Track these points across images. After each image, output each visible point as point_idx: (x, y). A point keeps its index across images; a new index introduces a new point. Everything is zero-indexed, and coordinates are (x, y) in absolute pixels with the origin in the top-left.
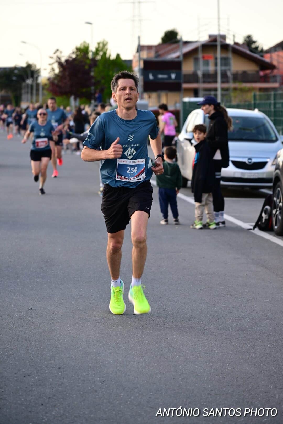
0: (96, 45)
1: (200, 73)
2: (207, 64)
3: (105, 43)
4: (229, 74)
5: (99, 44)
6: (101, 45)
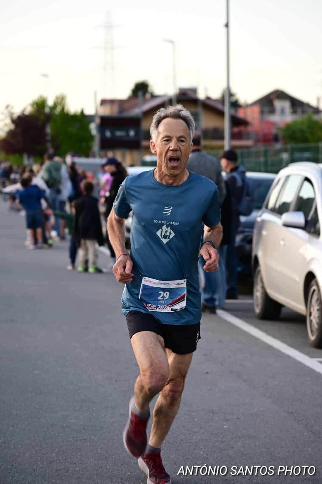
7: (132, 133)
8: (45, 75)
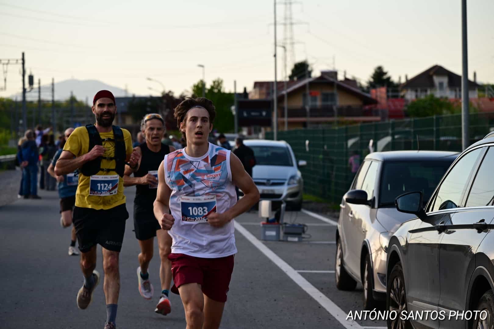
0: (212, 84)
1: (308, 108)
2: (314, 99)
3: (220, 81)
4: (335, 108)
5: (214, 82)
6: (216, 83)
7: (264, 113)
8: (202, 66)
